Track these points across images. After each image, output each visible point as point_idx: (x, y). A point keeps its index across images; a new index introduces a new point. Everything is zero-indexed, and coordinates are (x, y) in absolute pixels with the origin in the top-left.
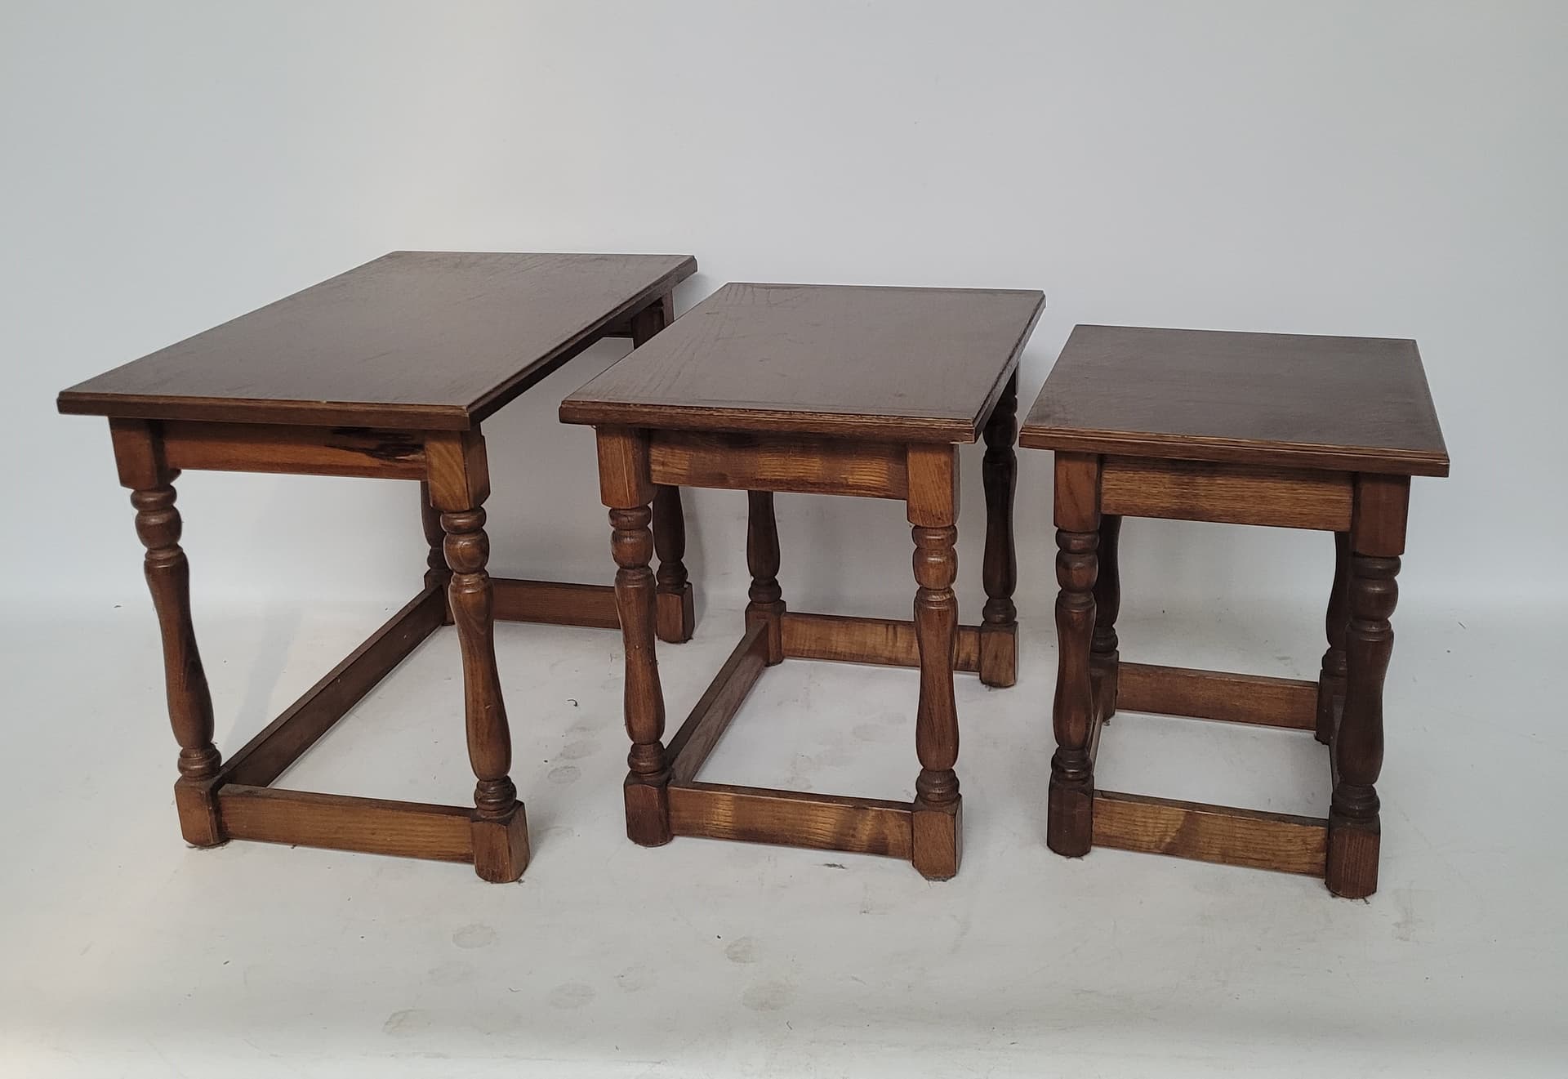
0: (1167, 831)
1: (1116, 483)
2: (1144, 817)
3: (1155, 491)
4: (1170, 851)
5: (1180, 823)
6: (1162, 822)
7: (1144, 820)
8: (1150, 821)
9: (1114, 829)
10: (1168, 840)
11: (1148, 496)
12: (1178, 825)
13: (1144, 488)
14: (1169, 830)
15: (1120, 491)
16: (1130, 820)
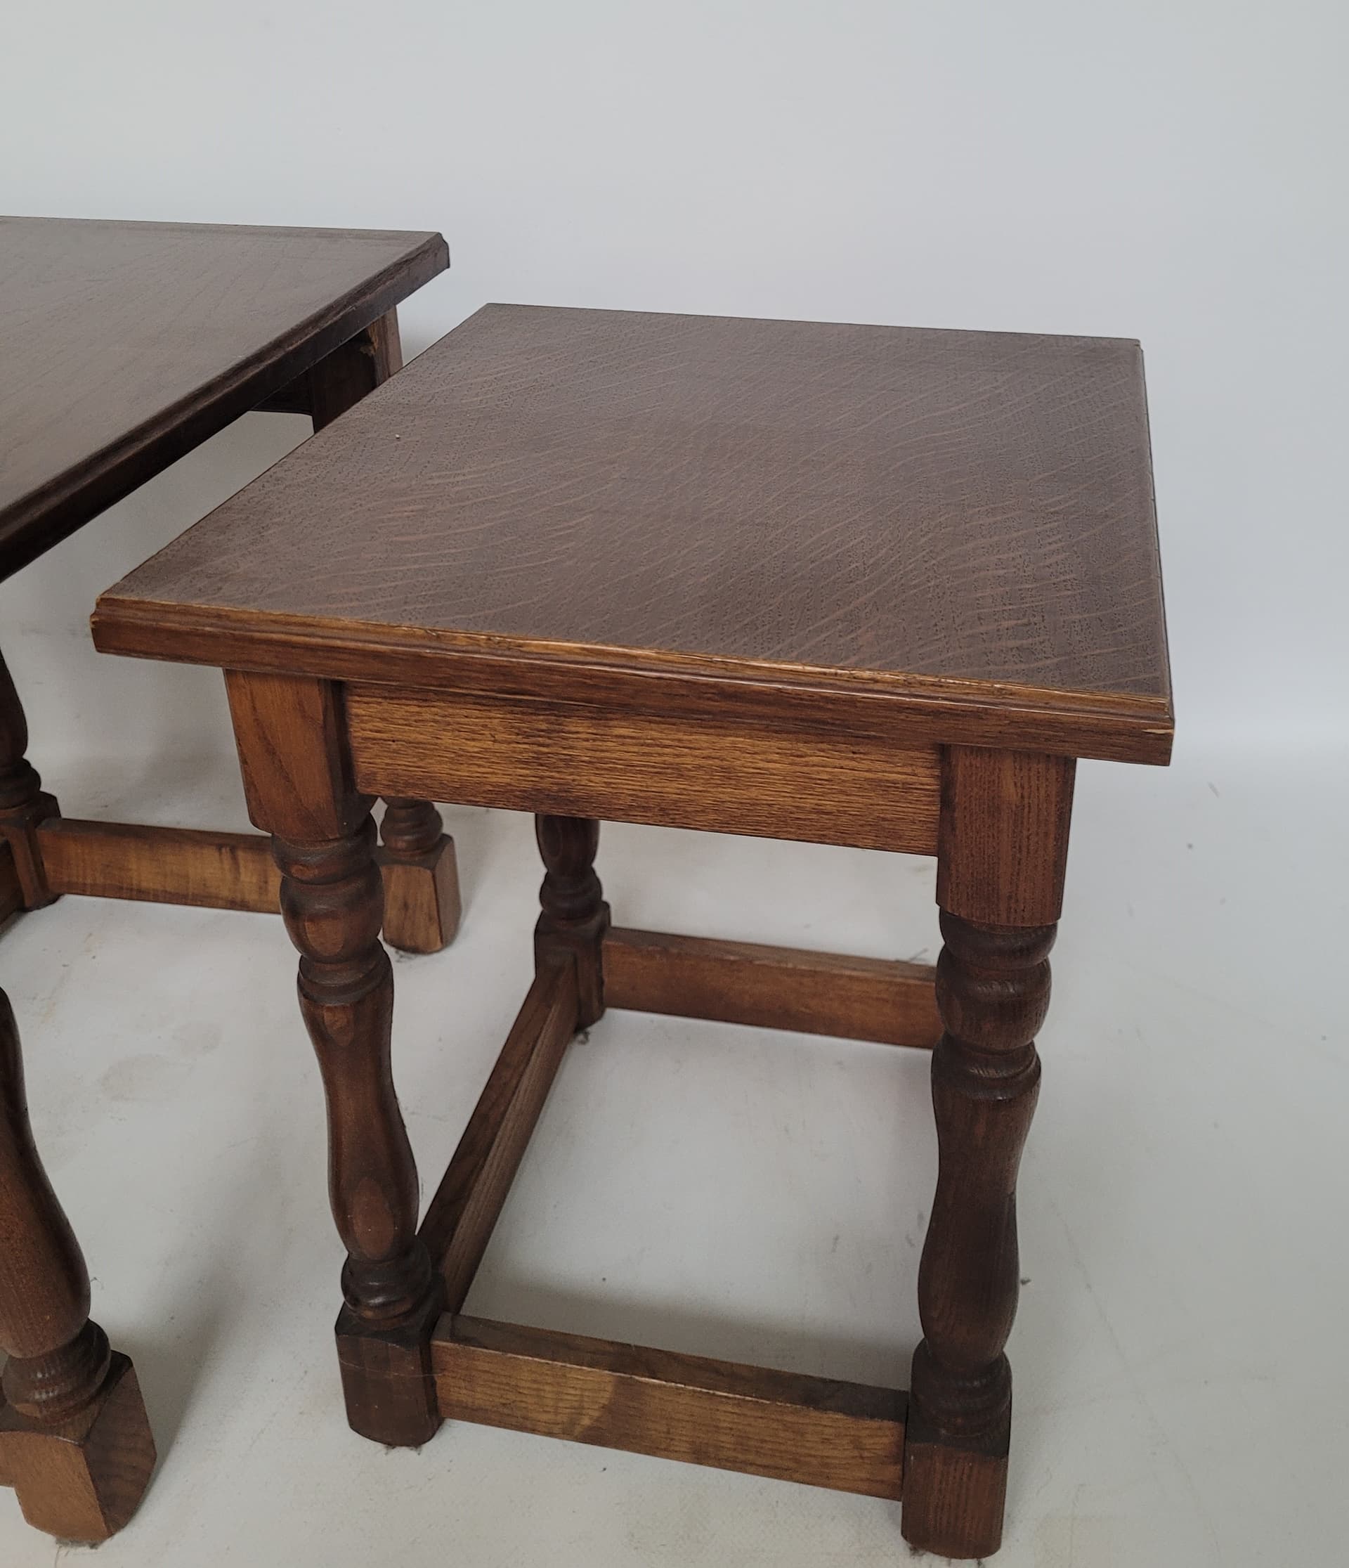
0: (583, 1408)
1: (381, 725)
2: (535, 1381)
3: (473, 747)
4: (594, 1437)
5: (607, 1395)
6: (572, 1392)
7: (535, 1386)
8: (547, 1388)
9: (480, 1397)
10: (586, 1421)
11: (460, 757)
12: (605, 1398)
13: (447, 739)
14: (586, 1405)
15: (394, 746)
16: (508, 1384)
